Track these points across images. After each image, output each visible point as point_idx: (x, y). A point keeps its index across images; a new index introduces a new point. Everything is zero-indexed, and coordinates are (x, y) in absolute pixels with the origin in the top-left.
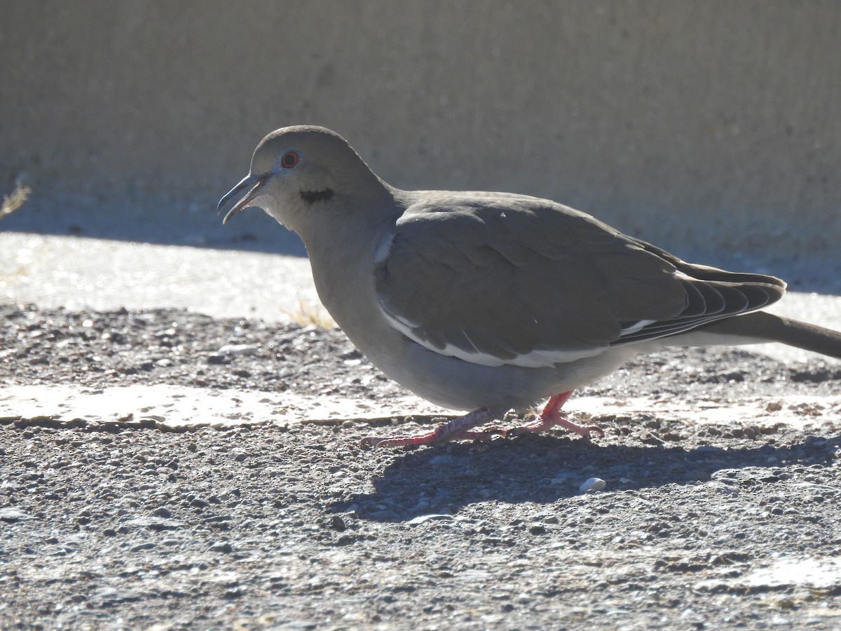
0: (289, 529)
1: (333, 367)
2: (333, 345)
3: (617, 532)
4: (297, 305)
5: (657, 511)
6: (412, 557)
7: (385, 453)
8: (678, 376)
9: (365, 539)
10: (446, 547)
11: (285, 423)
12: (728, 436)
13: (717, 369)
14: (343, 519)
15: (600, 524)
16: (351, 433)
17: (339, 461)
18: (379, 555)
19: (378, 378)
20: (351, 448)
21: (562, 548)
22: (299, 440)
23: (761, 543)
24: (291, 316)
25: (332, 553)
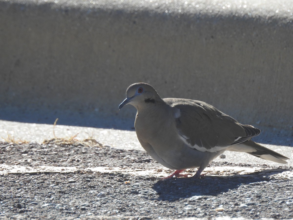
0: (4, 208)
1: (19, 156)
2: (19, 149)
3: (109, 210)
4: (7, 136)
5: (122, 203)
6: (43, 217)
7: (35, 184)
8: (129, 160)
9: (28, 211)
10: (54, 214)
11: (3, 174)
12: (145, 180)
13: (142, 158)
14: (21, 205)
15: (103, 207)
16: (24, 177)
17: (20, 186)
18: (32, 216)
19: (33, 160)
20: (24, 182)
21: (91, 215)
22: (7, 179)
23: (155, 214)
24: (5, 140)
25: (17, 215)
